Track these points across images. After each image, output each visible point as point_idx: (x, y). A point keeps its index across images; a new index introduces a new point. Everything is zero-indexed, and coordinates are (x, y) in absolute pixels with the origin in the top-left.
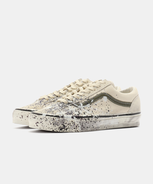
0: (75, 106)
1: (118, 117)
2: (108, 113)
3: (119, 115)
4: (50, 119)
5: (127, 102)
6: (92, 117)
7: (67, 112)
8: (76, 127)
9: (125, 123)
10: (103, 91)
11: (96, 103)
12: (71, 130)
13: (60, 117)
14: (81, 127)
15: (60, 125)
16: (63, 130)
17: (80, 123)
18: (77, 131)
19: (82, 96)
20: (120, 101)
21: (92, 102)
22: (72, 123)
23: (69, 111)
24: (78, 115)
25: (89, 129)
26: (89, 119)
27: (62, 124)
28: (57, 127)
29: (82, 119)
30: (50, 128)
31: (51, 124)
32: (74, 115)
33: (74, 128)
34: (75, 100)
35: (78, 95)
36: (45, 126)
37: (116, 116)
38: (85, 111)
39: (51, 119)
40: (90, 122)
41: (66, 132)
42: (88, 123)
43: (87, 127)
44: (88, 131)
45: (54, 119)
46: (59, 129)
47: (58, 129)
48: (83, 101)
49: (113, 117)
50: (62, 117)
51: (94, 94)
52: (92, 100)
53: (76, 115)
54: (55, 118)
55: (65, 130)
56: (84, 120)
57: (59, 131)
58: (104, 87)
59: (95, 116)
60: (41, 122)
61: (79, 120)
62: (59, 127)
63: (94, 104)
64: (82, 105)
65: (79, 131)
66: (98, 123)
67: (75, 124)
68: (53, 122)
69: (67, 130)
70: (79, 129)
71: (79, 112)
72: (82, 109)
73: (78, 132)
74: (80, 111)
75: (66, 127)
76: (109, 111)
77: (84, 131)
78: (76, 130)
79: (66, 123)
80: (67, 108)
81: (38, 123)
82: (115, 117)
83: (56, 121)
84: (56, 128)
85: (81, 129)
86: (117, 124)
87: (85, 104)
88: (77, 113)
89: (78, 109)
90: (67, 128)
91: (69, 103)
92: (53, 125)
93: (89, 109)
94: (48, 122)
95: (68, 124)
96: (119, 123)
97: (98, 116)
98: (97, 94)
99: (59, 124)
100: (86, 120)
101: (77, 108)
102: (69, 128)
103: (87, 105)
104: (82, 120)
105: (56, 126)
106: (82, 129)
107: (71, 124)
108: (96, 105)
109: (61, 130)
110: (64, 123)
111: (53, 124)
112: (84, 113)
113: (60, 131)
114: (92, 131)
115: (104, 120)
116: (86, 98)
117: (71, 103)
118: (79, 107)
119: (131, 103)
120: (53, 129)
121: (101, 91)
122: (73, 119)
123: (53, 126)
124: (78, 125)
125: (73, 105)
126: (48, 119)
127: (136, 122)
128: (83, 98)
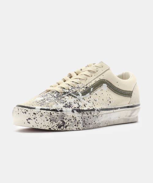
0: (73, 96)
1: (119, 110)
2: (110, 104)
3: (121, 108)
4: (46, 114)
5: (128, 91)
6: (94, 110)
7: (64, 104)
8: (78, 123)
9: (126, 117)
10: (102, 77)
11: (96, 92)
12: (71, 127)
13: (58, 111)
14: (83, 124)
15: (58, 122)
16: (62, 127)
17: (82, 118)
18: (79, 128)
19: (78, 84)
20: (121, 90)
21: (91, 90)
22: (73, 118)
23: (66, 103)
24: (77, 107)
25: (91, 126)
26: (91, 113)
27: (61, 120)
28: (55, 124)
29: (83, 113)
30: (46, 126)
31: (47, 120)
32: (73, 108)
33: (75, 125)
34: (72, 89)
35: (73, 82)
36: (40, 123)
37: (117, 108)
38: (85, 102)
39: (48, 114)
40: (93, 117)
41: (65, 131)
42: (91, 118)
43: (89, 124)
44: (90, 129)
45: (51, 114)
46: (58, 127)
47: (56, 127)
48: (81, 90)
49: (115, 110)
50: (61, 111)
51: (92, 81)
52: (92, 89)
53: (75, 108)
54: (52, 112)
55: (65, 128)
56: (85, 115)
57: (56, 130)
58: (102, 72)
59: (97, 109)
60: (34, 119)
61: (80, 115)
62: (57, 123)
63: (94, 94)
64: (81, 94)
65: (80, 128)
66: (100, 118)
67: (76, 120)
68: (50, 117)
69: (67, 127)
70: (80, 126)
71: (78, 104)
72: (81, 100)
73: (80, 130)
74: (80, 103)
75: (66, 123)
76: (110, 102)
77: (86, 128)
78: (77, 127)
79: (66, 119)
80: (63, 99)
81: (29, 119)
82: (117, 110)
83: (53, 116)
84: (53, 125)
85: (82, 127)
86: (118, 118)
87: (84, 93)
88: (76, 106)
89: (77, 101)
90: (67, 125)
91: (65, 93)
92: (51, 121)
93: (88, 100)
94: (43, 118)
95: (69, 120)
96: (119, 118)
97: (100, 109)
98: (95, 80)
99: (57, 120)
100: (88, 114)
101: (75, 99)
102: (69, 124)
103: (87, 95)
104: (84, 115)
105: (54, 122)
106: (84, 126)
107: (72, 120)
108: (96, 94)
109: (59, 127)
110: (63, 118)
111: (49, 120)
112: (84, 105)
113: (59, 129)
114: (93, 128)
115: (106, 114)
116: (84, 86)
117: (68, 93)
118: (78, 97)
119: (132, 92)
120: (50, 127)
121: (99, 77)
122: (73, 114)
123: (50, 123)
124: (79, 121)
125: (70, 95)
126: (44, 114)
127: (136, 116)
128: (80, 85)
